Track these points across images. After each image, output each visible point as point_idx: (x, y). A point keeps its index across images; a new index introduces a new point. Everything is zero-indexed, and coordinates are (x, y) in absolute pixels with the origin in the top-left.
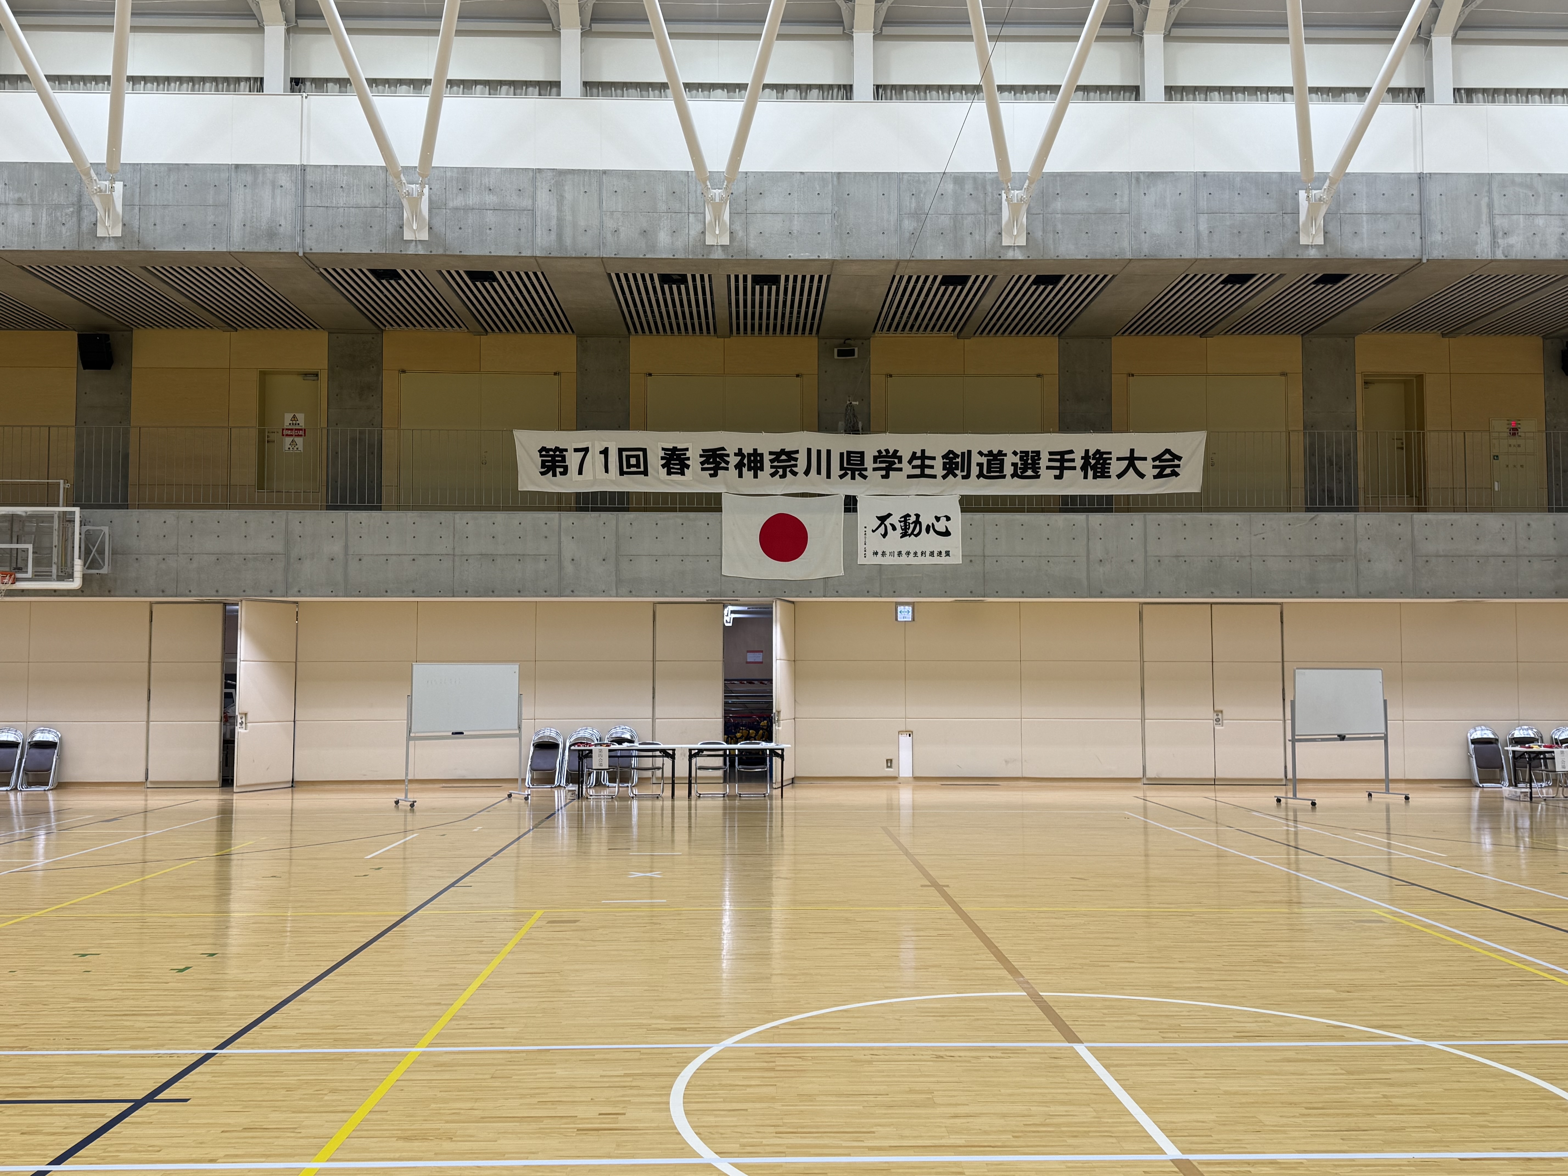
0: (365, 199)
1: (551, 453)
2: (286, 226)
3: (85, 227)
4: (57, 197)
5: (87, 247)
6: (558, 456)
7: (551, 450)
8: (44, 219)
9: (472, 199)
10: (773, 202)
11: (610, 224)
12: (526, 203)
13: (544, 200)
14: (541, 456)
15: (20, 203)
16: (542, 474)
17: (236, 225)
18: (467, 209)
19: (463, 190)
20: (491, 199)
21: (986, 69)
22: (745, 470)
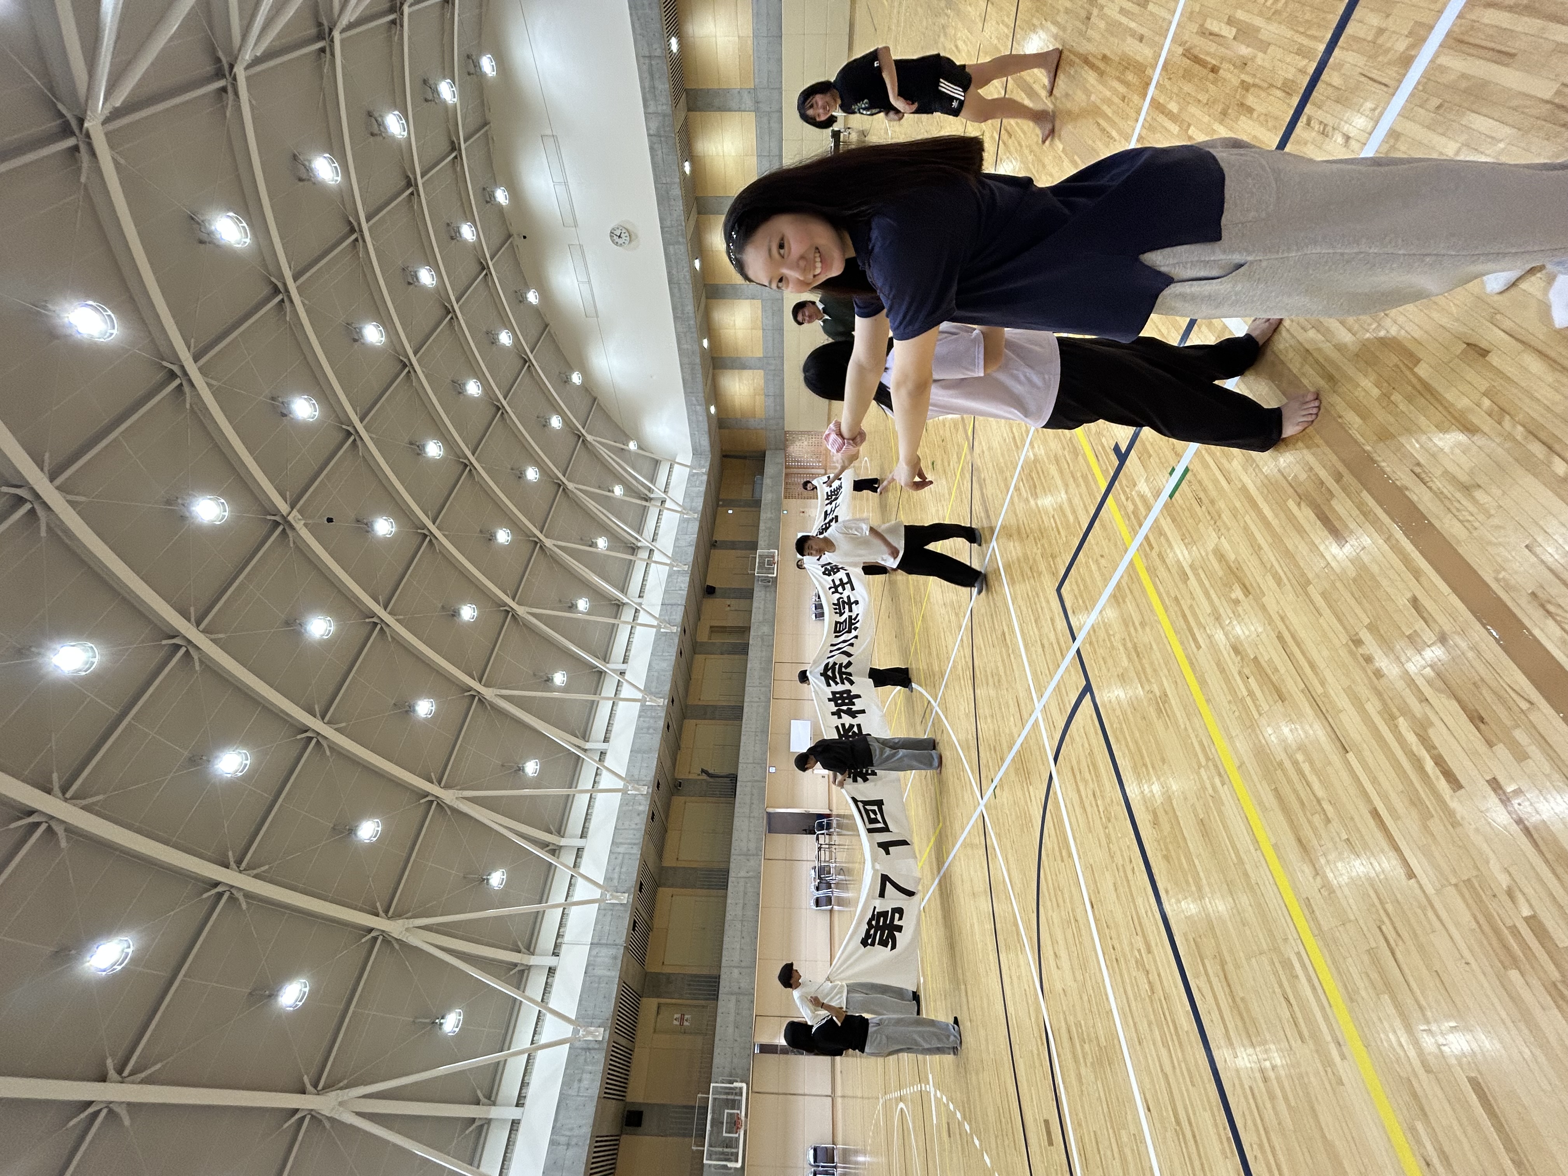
0: (609, 918)
1: (872, 932)
2: (612, 951)
3: (597, 1046)
4: (581, 1059)
5: (605, 1045)
6: (878, 922)
7: (868, 931)
8: (590, 1068)
9: (616, 876)
10: (636, 773)
11: (634, 826)
12: (620, 857)
13: (621, 849)
14: (873, 944)
15: (580, 1081)
16: (894, 947)
17: (609, 973)
18: (619, 878)
19: (611, 879)
20: (617, 869)
21: (608, 699)
22: (854, 708)
